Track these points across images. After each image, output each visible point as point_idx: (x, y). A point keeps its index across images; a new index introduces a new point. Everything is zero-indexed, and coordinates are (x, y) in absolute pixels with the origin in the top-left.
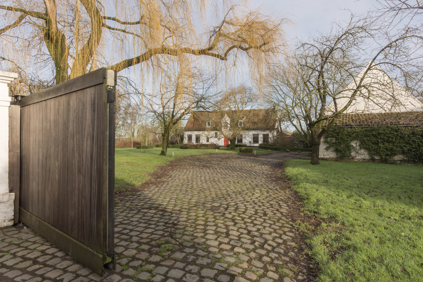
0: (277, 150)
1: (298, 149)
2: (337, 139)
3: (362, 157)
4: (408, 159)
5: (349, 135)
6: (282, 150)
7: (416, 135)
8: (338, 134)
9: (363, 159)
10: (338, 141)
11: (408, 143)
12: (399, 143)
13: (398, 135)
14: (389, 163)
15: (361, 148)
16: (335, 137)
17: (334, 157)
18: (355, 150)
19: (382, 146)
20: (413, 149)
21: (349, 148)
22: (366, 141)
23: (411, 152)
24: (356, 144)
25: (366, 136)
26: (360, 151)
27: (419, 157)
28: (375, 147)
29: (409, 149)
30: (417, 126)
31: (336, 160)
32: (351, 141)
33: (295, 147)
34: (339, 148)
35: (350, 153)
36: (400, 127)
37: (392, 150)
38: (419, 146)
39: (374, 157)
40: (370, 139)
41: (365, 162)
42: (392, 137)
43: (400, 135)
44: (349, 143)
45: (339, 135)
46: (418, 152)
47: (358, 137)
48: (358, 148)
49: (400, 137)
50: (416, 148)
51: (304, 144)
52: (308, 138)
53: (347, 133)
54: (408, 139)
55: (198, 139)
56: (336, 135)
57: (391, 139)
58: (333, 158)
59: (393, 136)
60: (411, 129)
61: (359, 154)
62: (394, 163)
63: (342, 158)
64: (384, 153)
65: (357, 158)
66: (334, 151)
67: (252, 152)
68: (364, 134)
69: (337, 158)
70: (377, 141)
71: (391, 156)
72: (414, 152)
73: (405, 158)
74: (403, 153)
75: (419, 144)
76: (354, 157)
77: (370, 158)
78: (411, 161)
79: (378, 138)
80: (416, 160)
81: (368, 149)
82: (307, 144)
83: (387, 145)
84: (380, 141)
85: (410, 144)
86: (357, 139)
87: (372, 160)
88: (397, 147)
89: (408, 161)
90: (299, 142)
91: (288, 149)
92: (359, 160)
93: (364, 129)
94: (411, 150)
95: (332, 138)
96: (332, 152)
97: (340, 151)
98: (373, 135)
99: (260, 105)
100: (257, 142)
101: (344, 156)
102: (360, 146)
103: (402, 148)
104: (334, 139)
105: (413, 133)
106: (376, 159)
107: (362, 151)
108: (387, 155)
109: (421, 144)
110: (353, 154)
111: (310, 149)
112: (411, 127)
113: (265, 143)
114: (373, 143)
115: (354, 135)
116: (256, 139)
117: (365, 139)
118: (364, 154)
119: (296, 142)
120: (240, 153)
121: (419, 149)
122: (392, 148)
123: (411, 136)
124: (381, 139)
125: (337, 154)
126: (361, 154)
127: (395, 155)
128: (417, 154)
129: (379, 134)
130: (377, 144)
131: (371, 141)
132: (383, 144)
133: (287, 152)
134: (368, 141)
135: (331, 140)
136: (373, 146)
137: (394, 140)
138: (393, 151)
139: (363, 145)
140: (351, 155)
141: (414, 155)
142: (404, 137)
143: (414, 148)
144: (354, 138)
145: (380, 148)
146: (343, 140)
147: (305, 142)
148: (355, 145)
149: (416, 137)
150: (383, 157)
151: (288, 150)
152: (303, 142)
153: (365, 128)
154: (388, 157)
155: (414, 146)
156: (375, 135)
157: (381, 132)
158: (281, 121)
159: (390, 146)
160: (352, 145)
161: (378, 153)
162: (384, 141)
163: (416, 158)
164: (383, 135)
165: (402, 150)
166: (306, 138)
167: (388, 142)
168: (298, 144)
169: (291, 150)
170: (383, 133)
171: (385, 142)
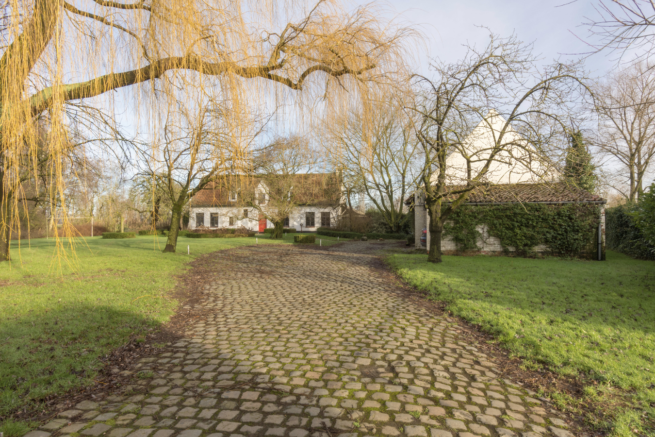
0: (347, 238)
1: (378, 236)
2: (457, 222)
3: (492, 248)
4: (552, 250)
5: (474, 216)
6: (356, 238)
7: (562, 216)
8: (458, 214)
9: (493, 251)
10: (458, 225)
11: (553, 228)
12: (542, 227)
13: (539, 217)
14: (529, 257)
15: (490, 235)
16: (454, 220)
17: (452, 249)
18: (482, 238)
19: (519, 232)
20: (559, 237)
21: (474, 235)
22: (498, 225)
23: (556, 239)
24: (483, 229)
25: (498, 218)
26: (488, 240)
27: (566, 247)
28: (509, 233)
29: (553, 236)
30: (563, 204)
31: (456, 253)
32: (476, 224)
33: (374, 232)
34: (461, 236)
35: (475, 243)
36: (543, 204)
37: (532, 238)
38: (566, 231)
39: (507, 249)
40: (502, 221)
41: (495, 255)
42: (533, 220)
43: (542, 216)
44: (474, 228)
45: (460, 216)
46: (564, 241)
47: (487, 219)
48: (485, 235)
49: (543, 219)
50: (562, 235)
51: (386, 228)
52: (393, 219)
53: (470, 213)
54: (553, 222)
55: (214, 220)
56: (456, 215)
57: (530, 222)
58: (451, 251)
59: (533, 218)
60: (555, 208)
61: (487, 244)
62: (534, 256)
63: (464, 251)
64: (521, 243)
65: (485, 249)
66: (453, 240)
67: (314, 242)
68: (495, 215)
69: (457, 251)
70: (513, 225)
71: (530, 246)
72: (560, 240)
73: (548, 249)
74: (546, 241)
75: (566, 229)
76: (481, 249)
77: (502, 250)
78: (556, 252)
79: (513, 221)
80: (563, 252)
81: (500, 237)
82: (391, 228)
83: (525, 231)
84: (516, 224)
85: (554, 230)
86: (484, 223)
87: (506, 252)
88: (538, 233)
89: (552, 254)
90: (379, 225)
91: (365, 236)
92: (487, 253)
93: (494, 207)
94: (556, 238)
95: (449, 221)
96: (450, 242)
97: (461, 240)
98: (506, 216)
99: (320, 168)
100: (313, 225)
101: (467, 248)
102: (488, 232)
103: (544, 235)
104: (452, 222)
105: (559, 214)
106: (510, 252)
107: (492, 240)
108: (525, 245)
109: (569, 228)
110: (479, 244)
111: (396, 234)
112: (555, 205)
113: (326, 226)
114: (507, 228)
115: (480, 217)
116: (310, 221)
117: (495, 222)
118: (494, 244)
119: (375, 225)
120: (296, 244)
121: (567, 236)
122: (532, 235)
123: (556, 217)
124: (517, 222)
125: (457, 245)
126: (491, 244)
127: (536, 244)
128: (564, 243)
129: (515, 214)
130: (512, 229)
131: (504, 224)
132: (520, 229)
133: (363, 240)
134: (500, 224)
135: (448, 223)
136: (507, 232)
137: (534, 224)
138: (534, 239)
139: (493, 231)
140: (476, 246)
141: (559, 244)
142: (547, 219)
143: (559, 234)
144: (480, 220)
145: (516, 236)
146: (466, 223)
147: (388, 224)
148: (481, 232)
149: (562, 219)
150: (521, 247)
151: (365, 238)
152: (385, 225)
153: (495, 205)
154: (527, 248)
155: (560, 232)
156: (510, 216)
157: (518, 211)
158: (349, 192)
159: (530, 232)
160: (478, 232)
161: (514, 243)
162: (521, 225)
163: (562, 248)
164: (520, 216)
165: (545, 238)
166: (390, 219)
167: (526, 226)
168: (378, 227)
169: (369, 237)
170: (519, 214)
171: (522, 227)
